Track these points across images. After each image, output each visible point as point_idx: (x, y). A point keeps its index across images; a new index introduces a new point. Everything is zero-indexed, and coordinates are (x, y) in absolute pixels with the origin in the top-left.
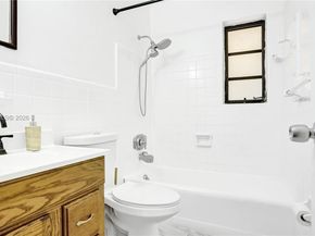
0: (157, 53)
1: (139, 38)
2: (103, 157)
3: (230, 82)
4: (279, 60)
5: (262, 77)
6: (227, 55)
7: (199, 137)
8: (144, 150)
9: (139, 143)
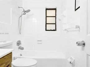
0: (25, 14)
1: (19, 7)
2: (12, 52)
3: (47, 25)
4: (60, 20)
5: (55, 24)
6: (46, 17)
7: (38, 41)
8: (20, 46)
9: (19, 43)
